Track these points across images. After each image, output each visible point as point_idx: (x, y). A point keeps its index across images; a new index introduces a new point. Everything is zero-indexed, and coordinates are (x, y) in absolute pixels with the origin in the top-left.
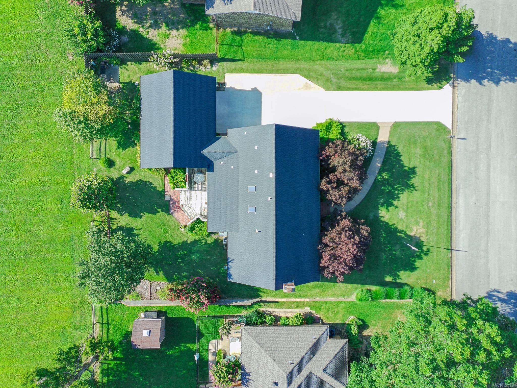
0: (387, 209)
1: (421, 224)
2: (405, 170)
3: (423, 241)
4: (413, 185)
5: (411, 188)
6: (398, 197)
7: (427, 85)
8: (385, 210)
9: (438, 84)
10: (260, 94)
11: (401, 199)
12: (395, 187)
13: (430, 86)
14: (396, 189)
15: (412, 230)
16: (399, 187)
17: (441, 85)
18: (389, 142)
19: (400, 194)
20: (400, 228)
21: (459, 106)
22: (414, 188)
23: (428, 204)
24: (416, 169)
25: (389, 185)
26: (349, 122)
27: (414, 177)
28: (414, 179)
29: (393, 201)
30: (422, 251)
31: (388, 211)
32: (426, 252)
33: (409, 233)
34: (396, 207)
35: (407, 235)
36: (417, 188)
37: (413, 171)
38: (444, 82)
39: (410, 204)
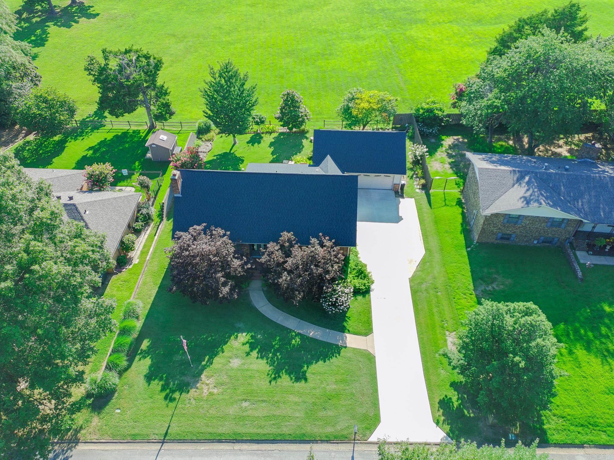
0: (247, 342)
1: (215, 391)
2: (302, 367)
3: (188, 391)
4: (279, 376)
5: (275, 374)
6: (262, 357)
7: (438, 400)
8: (246, 340)
9: (442, 418)
10: (397, 222)
11: (260, 361)
12: (278, 354)
13: (437, 405)
14: (275, 354)
15: (208, 377)
16: (277, 358)
17: (441, 422)
18: (346, 347)
19: (267, 359)
20: (216, 360)
22: (275, 378)
23: (246, 400)
24: (303, 381)
25: (281, 346)
26: (370, 301)
27: (291, 379)
28: (289, 379)
29: (257, 350)
30: (173, 392)
31: (243, 344)
32: (171, 397)
33: (205, 373)
34: (248, 354)
35: (204, 368)
36: (273, 383)
37: (300, 377)
38: (448, 428)
39: (249, 373)
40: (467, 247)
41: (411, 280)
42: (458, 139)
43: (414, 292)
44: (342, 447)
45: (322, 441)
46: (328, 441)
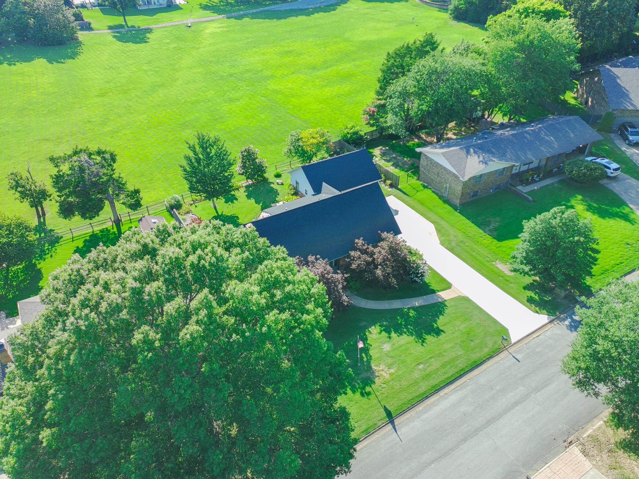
0: (381, 331)
1: (392, 371)
2: (433, 326)
3: (374, 382)
4: (425, 339)
5: (420, 339)
6: (401, 334)
7: (526, 302)
8: (379, 331)
9: (537, 308)
11: (401, 337)
12: (409, 327)
13: (528, 304)
14: (408, 329)
15: (378, 366)
16: (411, 329)
17: (539, 311)
18: (446, 301)
19: (405, 333)
20: (372, 353)
21: (540, 337)
22: (423, 342)
23: (419, 364)
24: (442, 333)
25: (406, 321)
27: (434, 336)
28: (433, 337)
29: (393, 332)
30: (364, 388)
31: (380, 333)
32: (366, 393)
33: (372, 364)
34: (390, 338)
35: (369, 362)
36: (425, 344)
37: (438, 332)
38: (545, 311)
39: (403, 348)
40: (456, 210)
41: (442, 243)
42: (381, 149)
43: (452, 250)
44: (502, 355)
45: (488, 359)
46: (491, 357)
